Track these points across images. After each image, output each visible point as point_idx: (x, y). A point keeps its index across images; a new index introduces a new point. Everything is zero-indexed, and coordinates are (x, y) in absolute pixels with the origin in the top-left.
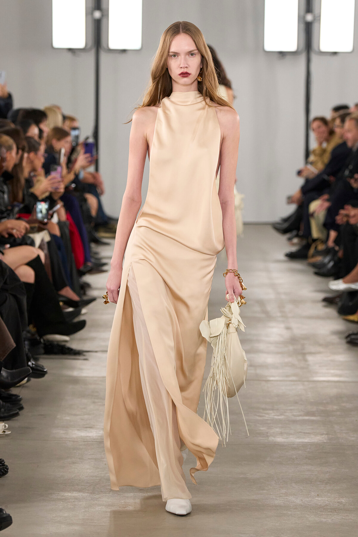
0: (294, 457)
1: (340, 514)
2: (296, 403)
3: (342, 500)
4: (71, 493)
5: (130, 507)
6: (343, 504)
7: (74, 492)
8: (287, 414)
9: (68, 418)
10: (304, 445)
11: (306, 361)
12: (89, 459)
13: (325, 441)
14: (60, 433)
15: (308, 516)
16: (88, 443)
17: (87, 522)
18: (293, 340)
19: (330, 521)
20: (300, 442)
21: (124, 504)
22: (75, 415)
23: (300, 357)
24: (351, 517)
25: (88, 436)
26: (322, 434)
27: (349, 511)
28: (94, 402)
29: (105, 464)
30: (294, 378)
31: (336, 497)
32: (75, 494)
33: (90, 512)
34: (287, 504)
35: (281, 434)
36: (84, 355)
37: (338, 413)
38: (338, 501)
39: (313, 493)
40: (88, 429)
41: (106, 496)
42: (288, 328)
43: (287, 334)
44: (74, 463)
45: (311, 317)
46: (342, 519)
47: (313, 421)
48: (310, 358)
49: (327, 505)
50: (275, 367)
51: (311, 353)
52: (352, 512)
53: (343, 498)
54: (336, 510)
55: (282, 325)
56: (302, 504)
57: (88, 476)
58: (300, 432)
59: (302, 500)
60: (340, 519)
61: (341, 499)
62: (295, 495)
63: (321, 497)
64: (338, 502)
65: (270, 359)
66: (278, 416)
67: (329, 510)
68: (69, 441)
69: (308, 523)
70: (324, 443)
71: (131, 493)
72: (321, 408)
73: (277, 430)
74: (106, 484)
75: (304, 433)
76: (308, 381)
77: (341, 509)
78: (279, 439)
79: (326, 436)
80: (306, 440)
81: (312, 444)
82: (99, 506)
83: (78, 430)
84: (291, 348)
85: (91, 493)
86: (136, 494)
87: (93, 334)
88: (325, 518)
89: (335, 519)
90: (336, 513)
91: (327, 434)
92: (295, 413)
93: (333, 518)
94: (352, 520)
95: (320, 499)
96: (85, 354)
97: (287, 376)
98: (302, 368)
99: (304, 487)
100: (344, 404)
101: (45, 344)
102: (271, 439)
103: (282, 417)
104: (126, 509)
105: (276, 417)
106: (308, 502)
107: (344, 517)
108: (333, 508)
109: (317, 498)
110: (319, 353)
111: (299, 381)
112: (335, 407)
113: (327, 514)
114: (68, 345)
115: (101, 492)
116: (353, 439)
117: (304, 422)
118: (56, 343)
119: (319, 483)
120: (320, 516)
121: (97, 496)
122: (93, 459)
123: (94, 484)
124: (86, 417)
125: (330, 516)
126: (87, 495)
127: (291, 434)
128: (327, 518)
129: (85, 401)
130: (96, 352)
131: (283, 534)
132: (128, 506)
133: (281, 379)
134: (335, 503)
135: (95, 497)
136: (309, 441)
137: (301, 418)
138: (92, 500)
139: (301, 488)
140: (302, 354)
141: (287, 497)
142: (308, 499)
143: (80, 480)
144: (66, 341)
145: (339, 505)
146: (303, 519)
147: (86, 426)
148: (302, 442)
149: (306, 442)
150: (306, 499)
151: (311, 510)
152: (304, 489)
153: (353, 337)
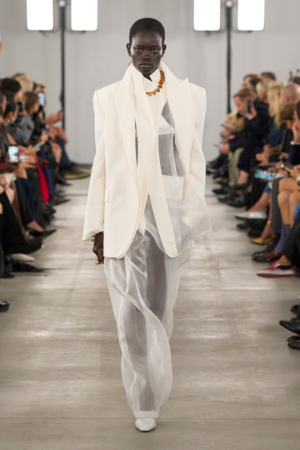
0: (203, 350)
1: (235, 395)
2: (208, 307)
3: (237, 384)
4: (24, 381)
5: (70, 391)
6: (238, 387)
7: (27, 381)
8: (201, 316)
9: (27, 322)
10: (212, 341)
11: (219, 274)
12: (41, 354)
13: (229, 337)
14: (20, 334)
15: (209, 397)
16: (42, 342)
17: (35, 404)
18: (211, 258)
19: (226, 400)
20: (208, 339)
21: (65, 389)
22: (34, 319)
23: (215, 272)
24: (243, 397)
25: (42, 336)
26: (226, 332)
27: (242, 392)
28: (49, 309)
29: (54, 358)
30: (208, 288)
31: (233, 382)
32: (28, 382)
33: (38, 396)
34: (195, 387)
35: (195, 332)
36: (44, 272)
37: (241, 315)
38: (235, 384)
39: (215, 379)
40: (42, 330)
41: (52, 383)
42: (208, 249)
43: (206, 253)
44: (28, 357)
45: (226, 240)
46: (236, 398)
47: (220, 322)
48: (223, 272)
49: (225, 388)
50: (194, 279)
51: (224, 268)
52: (244, 393)
53: (239, 382)
54: (232, 391)
55: (203, 247)
56: (206, 387)
57: (39, 368)
58: (210, 331)
59: (206, 384)
60: (235, 399)
61: (237, 382)
62: (201, 380)
63: (221, 381)
64: (234, 386)
65: (192, 274)
66: (193, 318)
67: (226, 392)
68: (27, 340)
69: (208, 402)
70: (228, 339)
71: (72, 381)
72: (228, 311)
73: (192, 329)
74: (53, 373)
75: (213, 331)
76: (220, 290)
77: (235, 391)
78: (193, 336)
79: (230, 334)
80: (214, 337)
81: (217, 340)
82: (45, 391)
83: (35, 331)
84: (208, 264)
85: (40, 381)
86: (75, 381)
87: (53, 255)
88: (223, 398)
89: (231, 398)
90: (232, 394)
91: (230, 332)
92: (207, 316)
93: (229, 398)
94: (244, 400)
95: (220, 383)
96: (46, 271)
97: (203, 287)
98: (215, 280)
99: (208, 374)
100: (246, 308)
101: (13, 263)
102: (186, 336)
103: (196, 319)
104: (67, 393)
105: (192, 319)
106: (211, 386)
107: (238, 397)
108: (230, 390)
109: (218, 382)
110: (230, 268)
111: (213, 290)
112: (239, 311)
113: (225, 395)
114: (32, 264)
115: (48, 380)
116: (251, 335)
117: (214, 322)
118: (22, 263)
119: (221, 370)
120: (219, 397)
121: (45, 383)
122: (44, 354)
123: (43, 374)
124: (42, 321)
125: (227, 396)
126: (37, 382)
127: (202, 332)
128: (225, 398)
129: (41, 308)
130: (55, 269)
131: (189, 411)
132: (68, 391)
133: (198, 289)
134: (232, 386)
135: (44, 384)
136: (216, 338)
137: (211, 319)
138: (40, 386)
139: (206, 375)
140: (217, 269)
141: (195, 382)
142: (211, 383)
143: (32, 371)
144: (31, 261)
145: (235, 388)
146: (205, 399)
147: (42, 328)
148: (211, 339)
149: (213, 339)
150: (210, 383)
151: (212, 392)
152: (208, 375)
153: (257, 255)
